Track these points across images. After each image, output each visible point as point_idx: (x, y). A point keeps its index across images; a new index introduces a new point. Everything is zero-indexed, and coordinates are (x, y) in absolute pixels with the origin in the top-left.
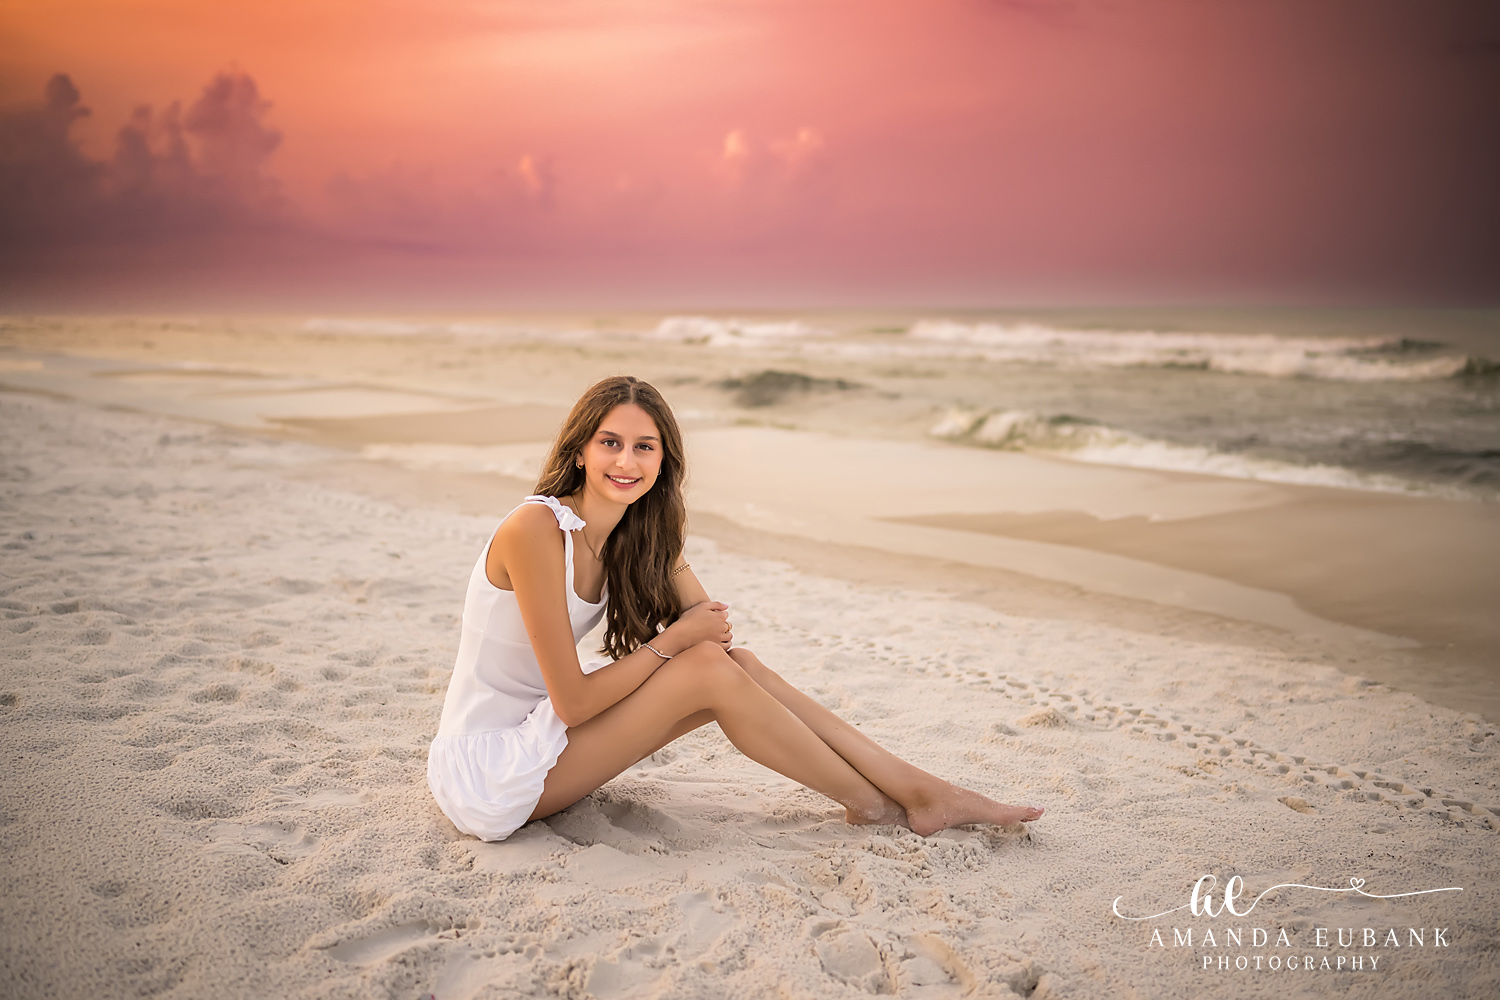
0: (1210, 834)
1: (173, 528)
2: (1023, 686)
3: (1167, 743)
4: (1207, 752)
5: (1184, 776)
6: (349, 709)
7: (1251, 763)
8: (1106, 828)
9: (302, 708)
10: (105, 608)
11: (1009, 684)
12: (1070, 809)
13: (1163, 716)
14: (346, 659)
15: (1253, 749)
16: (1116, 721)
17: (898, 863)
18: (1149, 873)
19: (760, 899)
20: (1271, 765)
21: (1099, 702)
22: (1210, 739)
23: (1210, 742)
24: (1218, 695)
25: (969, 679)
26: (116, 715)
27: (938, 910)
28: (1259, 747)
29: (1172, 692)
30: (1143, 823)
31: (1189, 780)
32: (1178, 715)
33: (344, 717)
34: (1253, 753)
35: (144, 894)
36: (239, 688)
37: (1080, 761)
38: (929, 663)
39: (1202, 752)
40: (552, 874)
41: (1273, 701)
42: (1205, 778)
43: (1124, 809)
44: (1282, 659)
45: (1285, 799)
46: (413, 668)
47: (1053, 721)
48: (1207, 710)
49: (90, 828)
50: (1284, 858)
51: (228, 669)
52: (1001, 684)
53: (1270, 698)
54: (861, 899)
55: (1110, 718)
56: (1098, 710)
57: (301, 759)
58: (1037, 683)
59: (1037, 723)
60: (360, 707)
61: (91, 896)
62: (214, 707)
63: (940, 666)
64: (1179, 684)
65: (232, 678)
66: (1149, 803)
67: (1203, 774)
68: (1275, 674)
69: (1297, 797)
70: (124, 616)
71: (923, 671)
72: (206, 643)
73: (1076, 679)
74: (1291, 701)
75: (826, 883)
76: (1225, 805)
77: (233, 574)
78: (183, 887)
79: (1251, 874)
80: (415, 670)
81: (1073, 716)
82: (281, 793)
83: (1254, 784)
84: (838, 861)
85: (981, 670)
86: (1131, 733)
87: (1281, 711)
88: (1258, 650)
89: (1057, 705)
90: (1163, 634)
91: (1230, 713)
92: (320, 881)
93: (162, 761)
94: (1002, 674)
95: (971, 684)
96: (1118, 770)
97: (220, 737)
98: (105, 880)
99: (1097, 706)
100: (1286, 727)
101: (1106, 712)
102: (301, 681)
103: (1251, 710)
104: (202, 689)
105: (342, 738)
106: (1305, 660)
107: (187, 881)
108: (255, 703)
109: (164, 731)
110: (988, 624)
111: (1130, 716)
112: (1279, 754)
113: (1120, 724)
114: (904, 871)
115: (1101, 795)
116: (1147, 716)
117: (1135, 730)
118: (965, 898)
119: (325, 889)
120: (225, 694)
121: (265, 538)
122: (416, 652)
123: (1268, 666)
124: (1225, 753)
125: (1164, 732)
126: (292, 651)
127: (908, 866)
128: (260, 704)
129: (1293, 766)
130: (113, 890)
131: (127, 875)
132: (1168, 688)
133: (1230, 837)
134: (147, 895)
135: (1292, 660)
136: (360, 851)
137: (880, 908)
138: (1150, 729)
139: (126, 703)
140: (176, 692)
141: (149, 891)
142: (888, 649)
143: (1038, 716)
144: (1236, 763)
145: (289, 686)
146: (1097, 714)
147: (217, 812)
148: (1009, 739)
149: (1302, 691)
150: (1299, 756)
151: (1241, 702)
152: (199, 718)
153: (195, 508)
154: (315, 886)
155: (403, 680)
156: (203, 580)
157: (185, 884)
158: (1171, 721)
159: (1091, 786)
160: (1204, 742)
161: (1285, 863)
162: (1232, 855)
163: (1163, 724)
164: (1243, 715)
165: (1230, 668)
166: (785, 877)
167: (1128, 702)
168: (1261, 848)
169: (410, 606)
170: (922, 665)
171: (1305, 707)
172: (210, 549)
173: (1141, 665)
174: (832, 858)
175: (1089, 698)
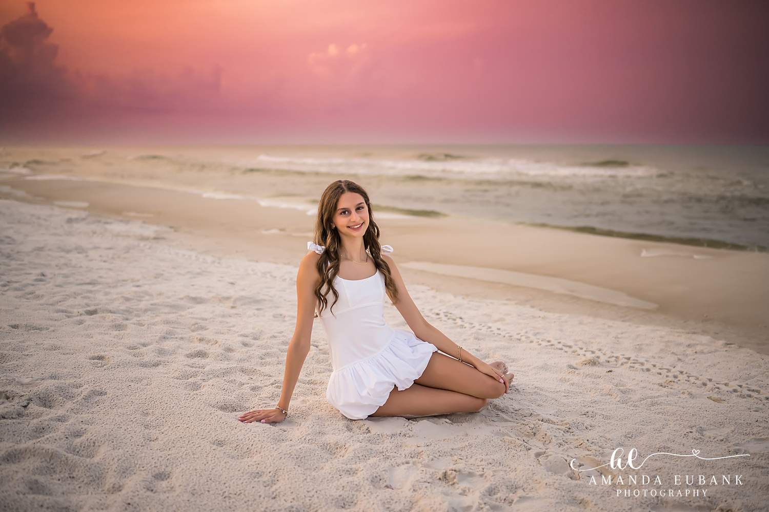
0: (685, 413)
2: (570, 347)
3: (648, 373)
4: (667, 376)
5: (661, 387)
6: (264, 361)
7: (688, 381)
8: (638, 411)
9: (241, 360)
11: (563, 345)
12: (618, 403)
13: (642, 360)
14: (247, 336)
15: (687, 375)
16: (620, 363)
17: (558, 427)
18: (665, 430)
19: (504, 444)
20: (699, 382)
21: (609, 354)
22: (666, 371)
24: (662, 350)
25: (544, 344)
26: (156, 365)
27: (584, 446)
28: (690, 374)
29: (639, 349)
30: (652, 408)
31: (665, 389)
32: (648, 359)
33: (262, 364)
34: (689, 377)
35: (236, 445)
36: (207, 352)
37: (613, 381)
38: (521, 336)
39: (665, 376)
40: (408, 434)
41: (687, 353)
43: (642, 402)
44: (683, 333)
45: (710, 397)
46: (281, 341)
47: (593, 363)
48: (659, 357)
50: (720, 423)
52: (560, 346)
53: (684, 351)
55: (616, 361)
56: (609, 357)
57: (259, 384)
58: (576, 345)
59: (586, 364)
60: (268, 360)
62: (200, 361)
63: (527, 338)
64: (641, 345)
65: (200, 347)
66: (653, 400)
67: (670, 387)
68: (683, 339)
69: (716, 396)
70: (125, 316)
71: (520, 340)
72: (175, 329)
73: (592, 343)
74: (696, 352)
76: (685, 400)
77: (160, 294)
79: (709, 429)
81: (601, 361)
83: (694, 390)
84: (532, 426)
85: (548, 339)
86: (629, 368)
87: (693, 357)
88: (671, 328)
89: (589, 356)
90: (623, 321)
91: (669, 359)
93: (196, 387)
94: (559, 341)
95: (546, 346)
96: (631, 385)
97: (215, 374)
99: (609, 356)
100: (698, 365)
101: (614, 359)
102: (234, 348)
103: (680, 357)
104: (189, 352)
105: (271, 374)
106: (694, 333)
108: (218, 358)
109: (188, 372)
110: (540, 317)
111: (626, 360)
112: (700, 377)
113: (622, 364)
114: (562, 430)
115: (629, 396)
116: (633, 360)
117: (631, 367)
120: (201, 354)
122: (278, 333)
123: (678, 336)
124: (675, 377)
125: (644, 367)
128: (221, 359)
129: (708, 382)
132: (638, 347)
133: (694, 414)
135: (689, 333)
137: (557, 446)
138: (637, 366)
139: (159, 359)
140: (176, 353)
141: (238, 444)
142: (499, 329)
143: (586, 361)
144: (682, 381)
145: (229, 350)
146: (610, 360)
147: (239, 409)
148: (577, 372)
149: (699, 348)
150: (710, 378)
151: (673, 353)
152: (198, 366)
155: (280, 346)
158: (646, 363)
159: (623, 392)
160: (664, 372)
161: (721, 425)
162: (697, 421)
163: (642, 364)
164: (677, 359)
165: (661, 337)
167: (622, 354)
168: (709, 419)
170: (518, 337)
171: (703, 356)
172: (138, 281)
173: (619, 336)
174: (529, 425)
175: (603, 352)
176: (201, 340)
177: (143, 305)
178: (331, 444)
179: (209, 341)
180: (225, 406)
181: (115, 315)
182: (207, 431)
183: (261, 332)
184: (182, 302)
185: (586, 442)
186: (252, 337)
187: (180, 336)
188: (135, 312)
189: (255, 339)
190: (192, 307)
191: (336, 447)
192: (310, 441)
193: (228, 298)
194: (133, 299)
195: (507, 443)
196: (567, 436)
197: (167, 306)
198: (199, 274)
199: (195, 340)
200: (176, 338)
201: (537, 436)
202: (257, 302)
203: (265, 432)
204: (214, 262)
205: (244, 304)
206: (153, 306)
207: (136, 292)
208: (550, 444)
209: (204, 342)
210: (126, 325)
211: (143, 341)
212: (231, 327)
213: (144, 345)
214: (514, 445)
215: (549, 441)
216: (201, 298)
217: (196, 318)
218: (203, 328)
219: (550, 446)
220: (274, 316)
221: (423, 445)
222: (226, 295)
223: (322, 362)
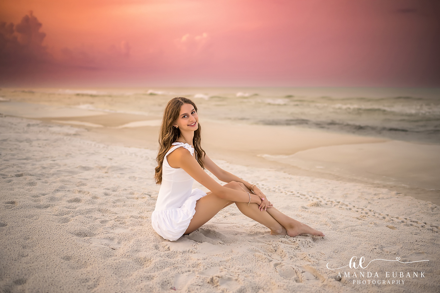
0: (372, 236)
1: (41, 151)
2: (304, 195)
3: (350, 211)
4: (362, 213)
5: (358, 220)
6: (115, 204)
7: (374, 216)
8: (342, 235)
9: (101, 204)
10: (31, 175)
11: (300, 195)
12: (331, 230)
13: (347, 203)
14: (109, 189)
15: (374, 212)
16: (333, 205)
17: (291, 246)
18: (359, 247)
19: (255, 257)
20: (381, 217)
21: (327, 199)
22: (361, 209)
23: (362, 210)
24: (359, 197)
25: (289, 193)
26: (47, 207)
27: (306, 258)
28: (375, 211)
29: (345, 196)
30: (352, 233)
31: (360, 221)
32: (350, 203)
33: (114, 206)
34: (375, 213)
35: (78, 259)
36: (81, 199)
37: (328, 216)
38: (276, 189)
39: (360, 213)
40: (194, 251)
41: (374, 199)
42: (364, 220)
43: (345, 229)
44: (372, 187)
45: (388, 226)
46: (129, 192)
47: (317, 205)
48: (357, 201)
49: (54, 240)
50: (393, 242)
51: (74, 193)
52: (298, 195)
53: (372, 198)
54: (283, 256)
55: (331, 204)
56: (327, 202)
57: (107, 219)
58: (308, 194)
59: (313, 206)
60: (118, 204)
61: (63, 261)
62: (75, 204)
63: (279, 190)
64: (347, 194)
65: (78, 195)
66: (352, 228)
67: (363, 219)
68: (372, 191)
69: (391, 225)
70: (38, 178)
71: (275, 191)
72: (65, 185)
73: (318, 193)
74: (379, 198)
75: (272, 252)
76: (372, 228)
77: (65, 165)
78: (89, 257)
79: (386, 247)
80: (130, 193)
81: (322, 204)
82: (106, 229)
83: (378, 222)
84: (274, 245)
85: (291, 191)
86: (339, 208)
87: (377, 201)
88: (365, 184)
89: (315, 201)
90: (337, 180)
91: (363, 203)
92: (128, 254)
93: (66, 220)
94: (298, 192)
95: (290, 195)
96: (340, 219)
97: (81, 213)
98: (65, 255)
99: (327, 200)
100: (380, 206)
101: (330, 202)
102: (98, 196)
103: (369, 201)
104: (70, 199)
105: (117, 213)
106: (378, 187)
107: (89, 255)
108: (87, 203)
109: (64, 211)
110: (288, 178)
111: (337, 203)
112: (382, 213)
113: (335, 206)
114: (293, 248)
115: (338, 225)
116: (342, 203)
117: (340, 207)
118: (313, 255)
119: (130, 257)
120: (77, 200)
121: (71, 154)
122: (129, 187)
123: (369, 189)
124: (367, 213)
125: (348, 208)
126: (92, 187)
127: (294, 246)
128: (89, 203)
129: (386, 217)
130: (68, 258)
131: (71, 254)
132: (345, 195)
133: (377, 236)
134: (79, 260)
135: (375, 187)
136: (136, 245)
137: (289, 259)
138: (343, 207)
139: (49, 203)
140: (62, 200)
141: (79, 259)
142: (263, 185)
143: (313, 204)
144: (370, 216)
145: (95, 197)
146: (328, 203)
147: (89, 235)
148: (307, 210)
149: (381, 196)
150: (387, 214)
151: (365, 199)
152: (72, 207)
153: (46, 145)
154: (127, 256)
155: (128, 195)
156: (57, 167)
157: (90, 256)
158: (349, 205)
159: (334, 223)
160: (360, 210)
161: (394, 244)
162: (379, 242)
163: (347, 205)
164: (368, 203)
165: (359, 189)
166: (260, 251)
167: (335, 199)
168: (387, 240)
169: (121, 174)
170: (274, 189)
171: (383, 200)
172: (55, 157)
173: (334, 189)
174: (272, 245)
175: (324, 198)
176: (80, 192)
177: (52, 171)
178: (142, 258)
179: (84, 192)
180: (80, 233)
181: (33, 177)
182: (61, 250)
183: (118, 187)
184: (76, 170)
185: (308, 255)
186: (112, 190)
187: (68, 189)
188: (46, 175)
189: (114, 191)
190: (82, 173)
191: (145, 260)
192: (128, 256)
193: (104, 167)
194: (47, 168)
195: (257, 257)
196: (297, 252)
197: (67, 172)
198: (93, 154)
199: (77, 192)
200: (65, 190)
201: (277, 252)
202: (121, 169)
203: (99, 251)
204: (104, 147)
205: (114, 171)
206: (58, 172)
207: (51, 164)
208: (285, 257)
209: (82, 193)
210: (36, 183)
211: (43, 192)
212: (101, 184)
213: (44, 195)
214: (261, 258)
215: (284, 255)
216: (88, 167)
217: (81, 179)
218: (84, 185)
219: (285, 259)
220: (130, 178)
221: (201, 259)
222: (104, 165)
223: (151, 205)
